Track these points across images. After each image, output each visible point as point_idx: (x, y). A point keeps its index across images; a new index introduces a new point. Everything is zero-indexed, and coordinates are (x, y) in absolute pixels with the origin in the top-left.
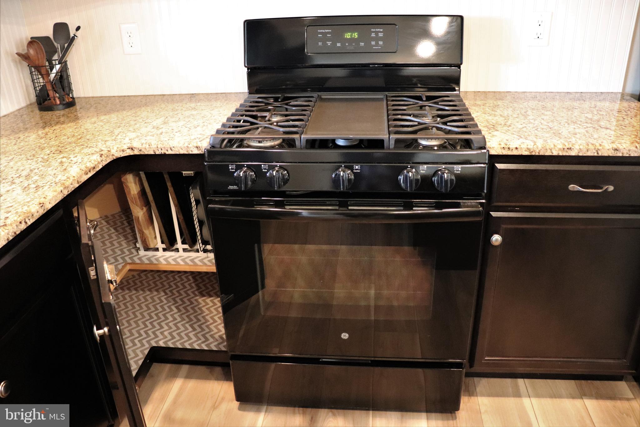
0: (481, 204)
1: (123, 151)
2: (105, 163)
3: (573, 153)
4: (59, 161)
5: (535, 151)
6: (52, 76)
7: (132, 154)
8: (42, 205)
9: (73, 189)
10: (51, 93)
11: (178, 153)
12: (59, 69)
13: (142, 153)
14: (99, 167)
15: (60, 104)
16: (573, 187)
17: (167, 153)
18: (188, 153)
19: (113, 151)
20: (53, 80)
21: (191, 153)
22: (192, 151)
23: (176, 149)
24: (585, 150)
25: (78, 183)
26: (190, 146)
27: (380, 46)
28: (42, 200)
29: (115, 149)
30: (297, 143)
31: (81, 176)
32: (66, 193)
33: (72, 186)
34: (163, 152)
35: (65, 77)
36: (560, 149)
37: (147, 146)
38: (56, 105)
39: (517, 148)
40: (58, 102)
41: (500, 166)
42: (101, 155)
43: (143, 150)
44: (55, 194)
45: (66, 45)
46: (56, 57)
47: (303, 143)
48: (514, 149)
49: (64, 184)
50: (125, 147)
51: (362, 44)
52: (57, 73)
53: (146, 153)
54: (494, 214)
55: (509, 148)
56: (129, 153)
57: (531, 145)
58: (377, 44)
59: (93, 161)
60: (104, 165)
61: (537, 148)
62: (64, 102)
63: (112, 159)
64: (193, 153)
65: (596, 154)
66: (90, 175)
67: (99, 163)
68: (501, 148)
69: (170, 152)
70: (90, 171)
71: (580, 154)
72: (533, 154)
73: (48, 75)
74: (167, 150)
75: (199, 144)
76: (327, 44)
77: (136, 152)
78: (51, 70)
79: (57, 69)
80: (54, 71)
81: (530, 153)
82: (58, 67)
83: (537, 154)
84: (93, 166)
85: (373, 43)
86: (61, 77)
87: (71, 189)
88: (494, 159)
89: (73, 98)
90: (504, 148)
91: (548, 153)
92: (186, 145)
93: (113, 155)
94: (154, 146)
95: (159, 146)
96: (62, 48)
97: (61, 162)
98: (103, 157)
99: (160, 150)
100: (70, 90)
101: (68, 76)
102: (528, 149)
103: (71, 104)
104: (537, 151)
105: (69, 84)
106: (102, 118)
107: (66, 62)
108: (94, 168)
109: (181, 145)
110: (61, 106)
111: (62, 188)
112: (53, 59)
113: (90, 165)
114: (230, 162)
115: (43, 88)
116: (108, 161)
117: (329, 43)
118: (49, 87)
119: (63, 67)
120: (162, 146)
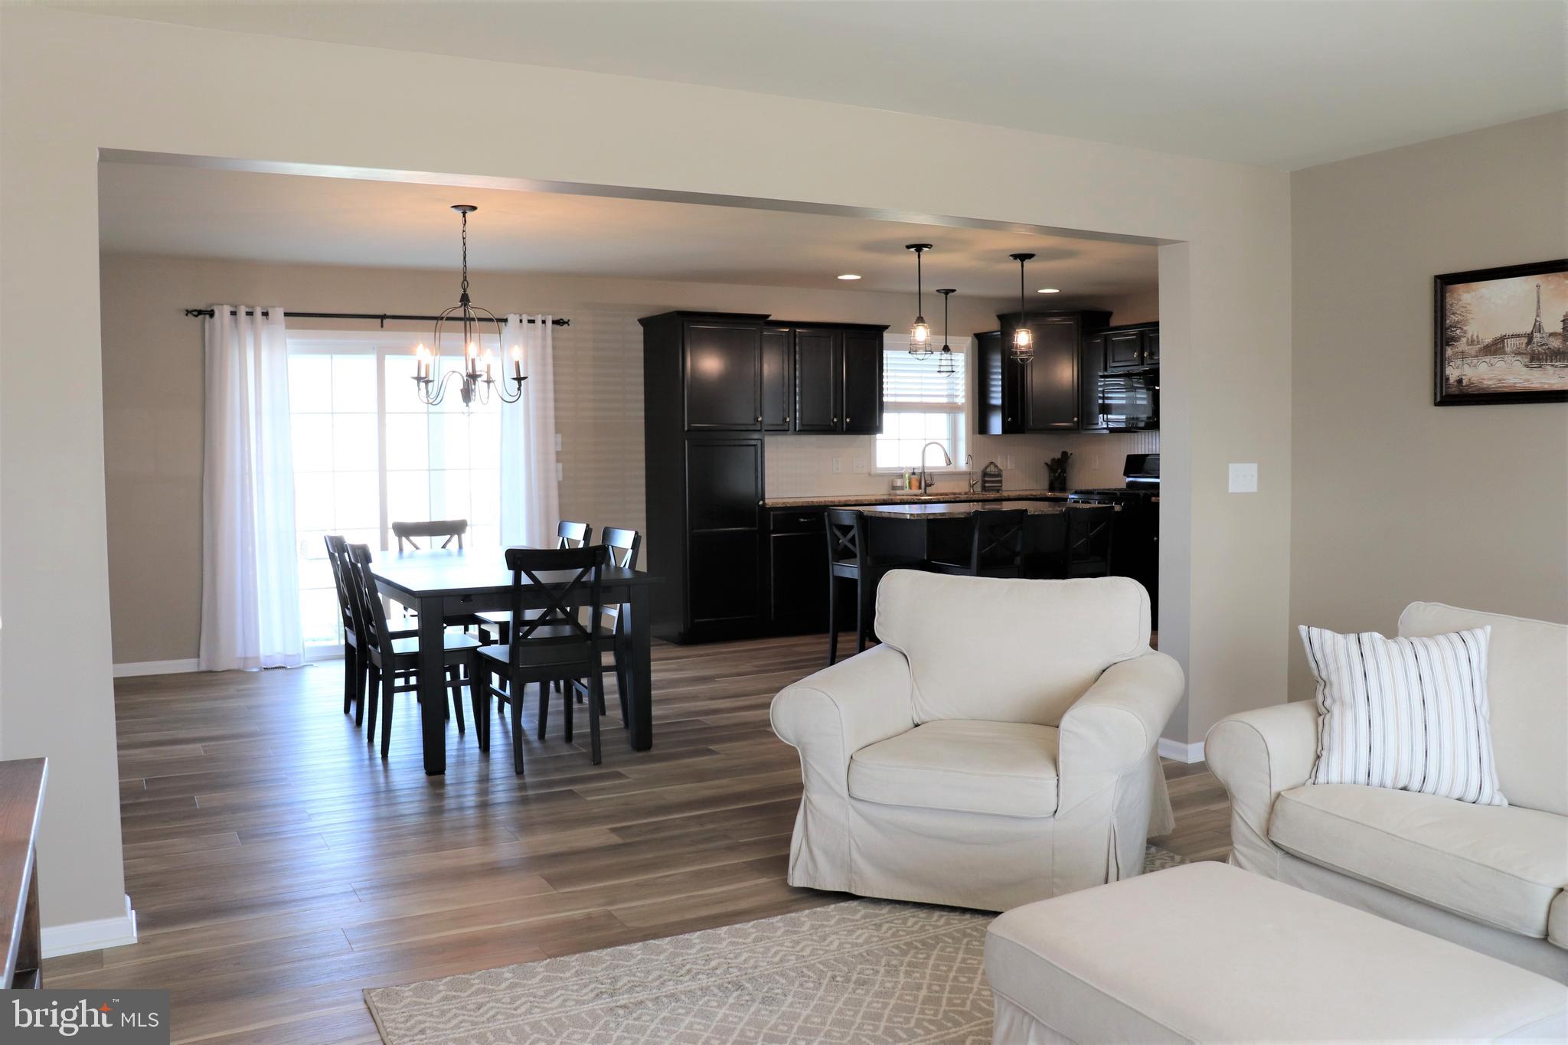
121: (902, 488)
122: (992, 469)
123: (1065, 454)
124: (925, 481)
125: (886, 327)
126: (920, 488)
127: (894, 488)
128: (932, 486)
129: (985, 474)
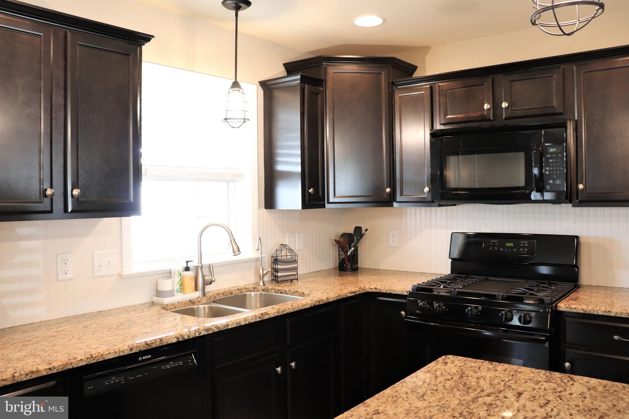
2: (361, 292)
3: (611, 314)
4: (340, 287)
5: (587, 311)
6: (349, 253)
7: (375, 291)
8: (328, 298)
9: (343, 298)
10: (347, 262)
11: (397, 293)
12: (353, 250)
13: (380, 292)
14: (357, 293)
15: (350, 268)
16: (617, 337)
18: (402, 294)
19: (366, 288)
20: (349, 255)
21: (403, 294)
22: (404, 293)
23: (397, 292)
24: (620, 313)
25: (346, 296)
26: (404, 290)
27: (526, 251)
28: (328, 297)
29: (368, 287)
30: (453, 293)
31: (348, 293)
32: (339, 298)
33: (342, 296)
34: (390, 292)
35: (355, 254)
36: (603, 311)
37: (383, 288)
38: (348, 268)
40: (349, 267)
42: (360, 288)
43: (381, 290)
44: (334, 296)
45: (359, 238)
46: (353, 244)
47: (456, 293)
48: (574, 309)
49: (339, 294)
50: (373, 287)
51: (515, 250)
52: (352, 252)
53: (382, 292)
55: (571, 308)
56: (374, 290)
58: (524, 251)
59: (355, 289)
60: (360, 293)
61: (588, 309)
62: (352, 268)
63: (365, 292)
64: (404, 294)
66: (352, 295)
67: (358, 291)
68: (566, 307)
70: (352, 293)
72: (586, 312)
73: (347, 252)
74: (392, 291)
76: (495, 249)
77: (378, 291)
78: (349, 250)
79: (352, 250)
80: (350, 251)
81: (584, 312)
82: (353, 249)
83: (589, 313)
84: (354, 291)
85: (521, 250)
86: (354, 254)
87: (342, 297)
89: (357, 267)
90: (567, 307)
91: (595, 313)
92: (402, 290)
93: (366, 290)
94: (386, 289)
95: (389, 289)
96: (357, 239)
97: (341, 288)
98: (361, 289)
99: (389, 291)
100: (357, 263)
101: (357, 254)
102: (582, 309)
103: (356, 270)
104: (589, 311)
105: (357, 259)
106: (368, 277)
107: (357, 247)
108: (355, 292)
109: (399, 290)
110: (350, 270)
111: (338, 295)
112: (352, 245)
113: (353, 290)
114: (419, 299)
115: (343, 259)
116: (363, 292)
117: (496, 248)
118: (346, 259)
119: (355, 250)
120: (390, 289)
121: (171, 293)
122: (284, 254)
123: (358, 230)
124: (203, 277)
125: (147, 38)
126: (196, 289)
127: (159, 293)
128: (213, 283)
129: (276, 261)
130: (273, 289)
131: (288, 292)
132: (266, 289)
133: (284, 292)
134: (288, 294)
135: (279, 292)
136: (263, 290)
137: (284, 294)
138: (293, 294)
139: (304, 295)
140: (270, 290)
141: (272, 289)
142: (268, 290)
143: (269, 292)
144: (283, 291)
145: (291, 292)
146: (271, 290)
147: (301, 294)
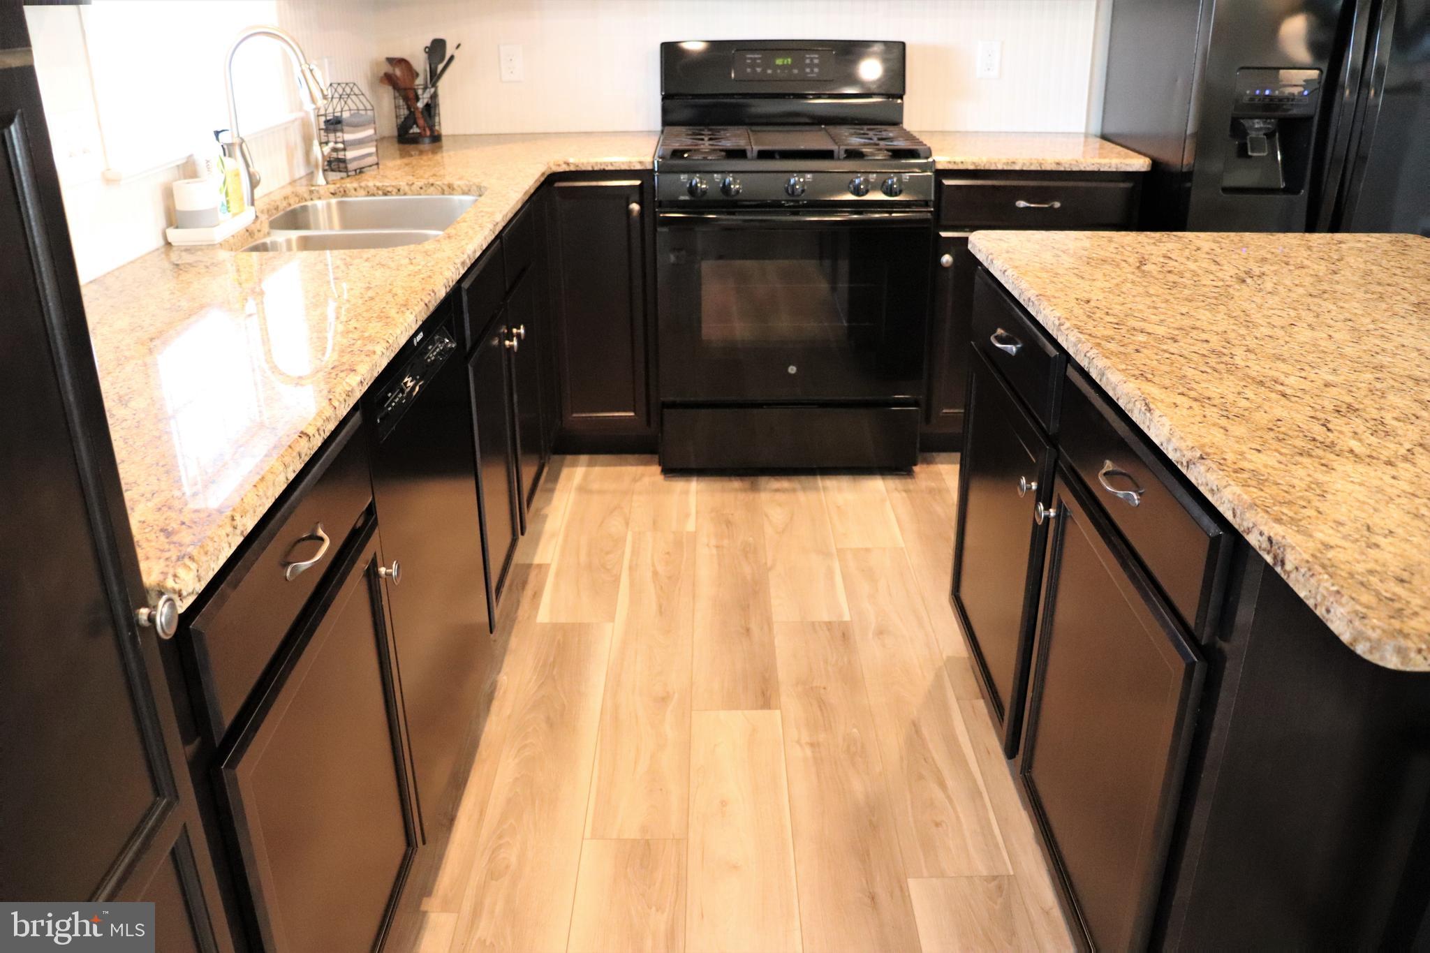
0: (930, 212)
1: (559, 165)
3: (1017, 168)
5: (980, 165)
6: (422, 102)
10: (421, 122)
12: (432, 94)
16: (1022, 204)
17: (607, 169)
18: (630, 169)
20: (421, 107)
21: (633, 168)
23: (618, 166)
24: (1028, 164)
27: (816, 73)
30: (749, 154)
34: (601, 167)
36: (1004, 164)
39: (962, 162)
40: (428, 134)
41: (947, 182)
47: (755, 154)
51: (796, 71)
52: (428, 98)
54: (944, 234)
55: (955, 163)
57: (976, 159)
58: (812, 72)
64: (636, 168)
65: (1039, 169)
68: (947, 163)
69: (610, 168)
71: (1025, 169)
72: (979, 168)
74: (607, 165)
75: (642, 159)
80: (426, 95)
81: (976, 167)
82: (432, 91)
83: (982, 169)
85: (808, 70)
88: (942, 174)
90: (950, 161)
91: (993, 168)
102: (973, 163)
103: (436, 138)
104: (983, 165)
118: (419, 115)
130: (361, 187)
131: (407, 188)
132: (342, 189)
133: (395, 190)
134: (405, 194)
135: (380, 192)
136: (332, 194)
137: (392, 195)
138: (422, 191)
139: (453, 189)
140: (354, 192)
141: (358, 189)
142: (345, 191)
143: (351, 196)
144: (389, 189)
145: (414, 187)
146: (355, 190)
147: (446, 188)
